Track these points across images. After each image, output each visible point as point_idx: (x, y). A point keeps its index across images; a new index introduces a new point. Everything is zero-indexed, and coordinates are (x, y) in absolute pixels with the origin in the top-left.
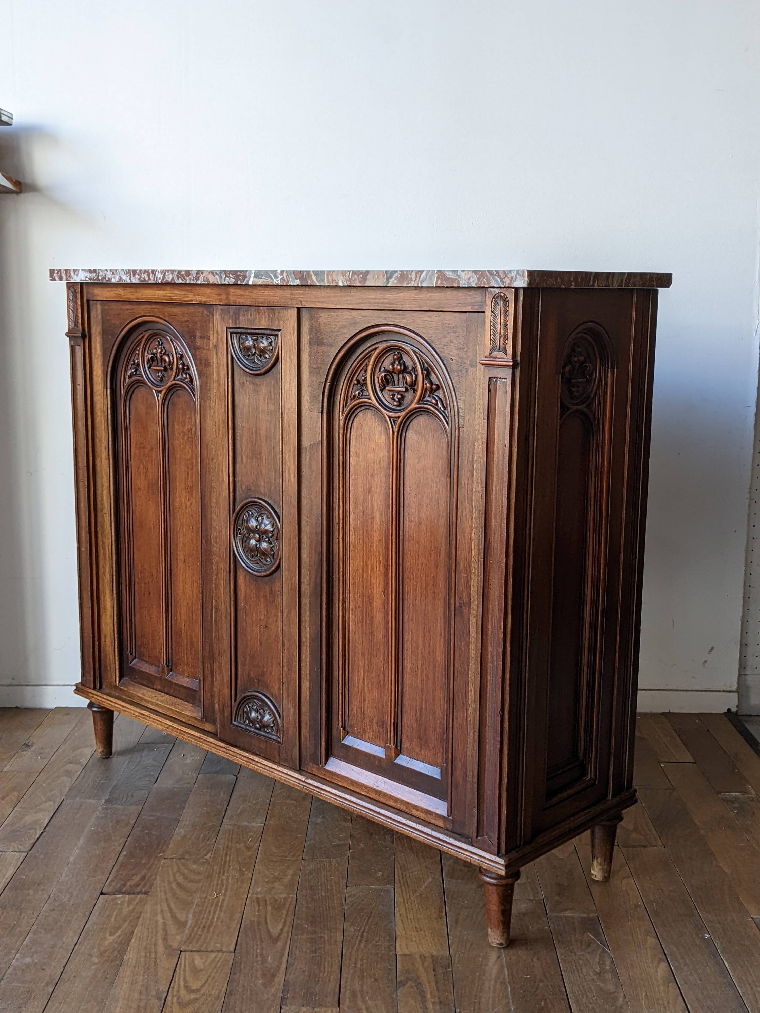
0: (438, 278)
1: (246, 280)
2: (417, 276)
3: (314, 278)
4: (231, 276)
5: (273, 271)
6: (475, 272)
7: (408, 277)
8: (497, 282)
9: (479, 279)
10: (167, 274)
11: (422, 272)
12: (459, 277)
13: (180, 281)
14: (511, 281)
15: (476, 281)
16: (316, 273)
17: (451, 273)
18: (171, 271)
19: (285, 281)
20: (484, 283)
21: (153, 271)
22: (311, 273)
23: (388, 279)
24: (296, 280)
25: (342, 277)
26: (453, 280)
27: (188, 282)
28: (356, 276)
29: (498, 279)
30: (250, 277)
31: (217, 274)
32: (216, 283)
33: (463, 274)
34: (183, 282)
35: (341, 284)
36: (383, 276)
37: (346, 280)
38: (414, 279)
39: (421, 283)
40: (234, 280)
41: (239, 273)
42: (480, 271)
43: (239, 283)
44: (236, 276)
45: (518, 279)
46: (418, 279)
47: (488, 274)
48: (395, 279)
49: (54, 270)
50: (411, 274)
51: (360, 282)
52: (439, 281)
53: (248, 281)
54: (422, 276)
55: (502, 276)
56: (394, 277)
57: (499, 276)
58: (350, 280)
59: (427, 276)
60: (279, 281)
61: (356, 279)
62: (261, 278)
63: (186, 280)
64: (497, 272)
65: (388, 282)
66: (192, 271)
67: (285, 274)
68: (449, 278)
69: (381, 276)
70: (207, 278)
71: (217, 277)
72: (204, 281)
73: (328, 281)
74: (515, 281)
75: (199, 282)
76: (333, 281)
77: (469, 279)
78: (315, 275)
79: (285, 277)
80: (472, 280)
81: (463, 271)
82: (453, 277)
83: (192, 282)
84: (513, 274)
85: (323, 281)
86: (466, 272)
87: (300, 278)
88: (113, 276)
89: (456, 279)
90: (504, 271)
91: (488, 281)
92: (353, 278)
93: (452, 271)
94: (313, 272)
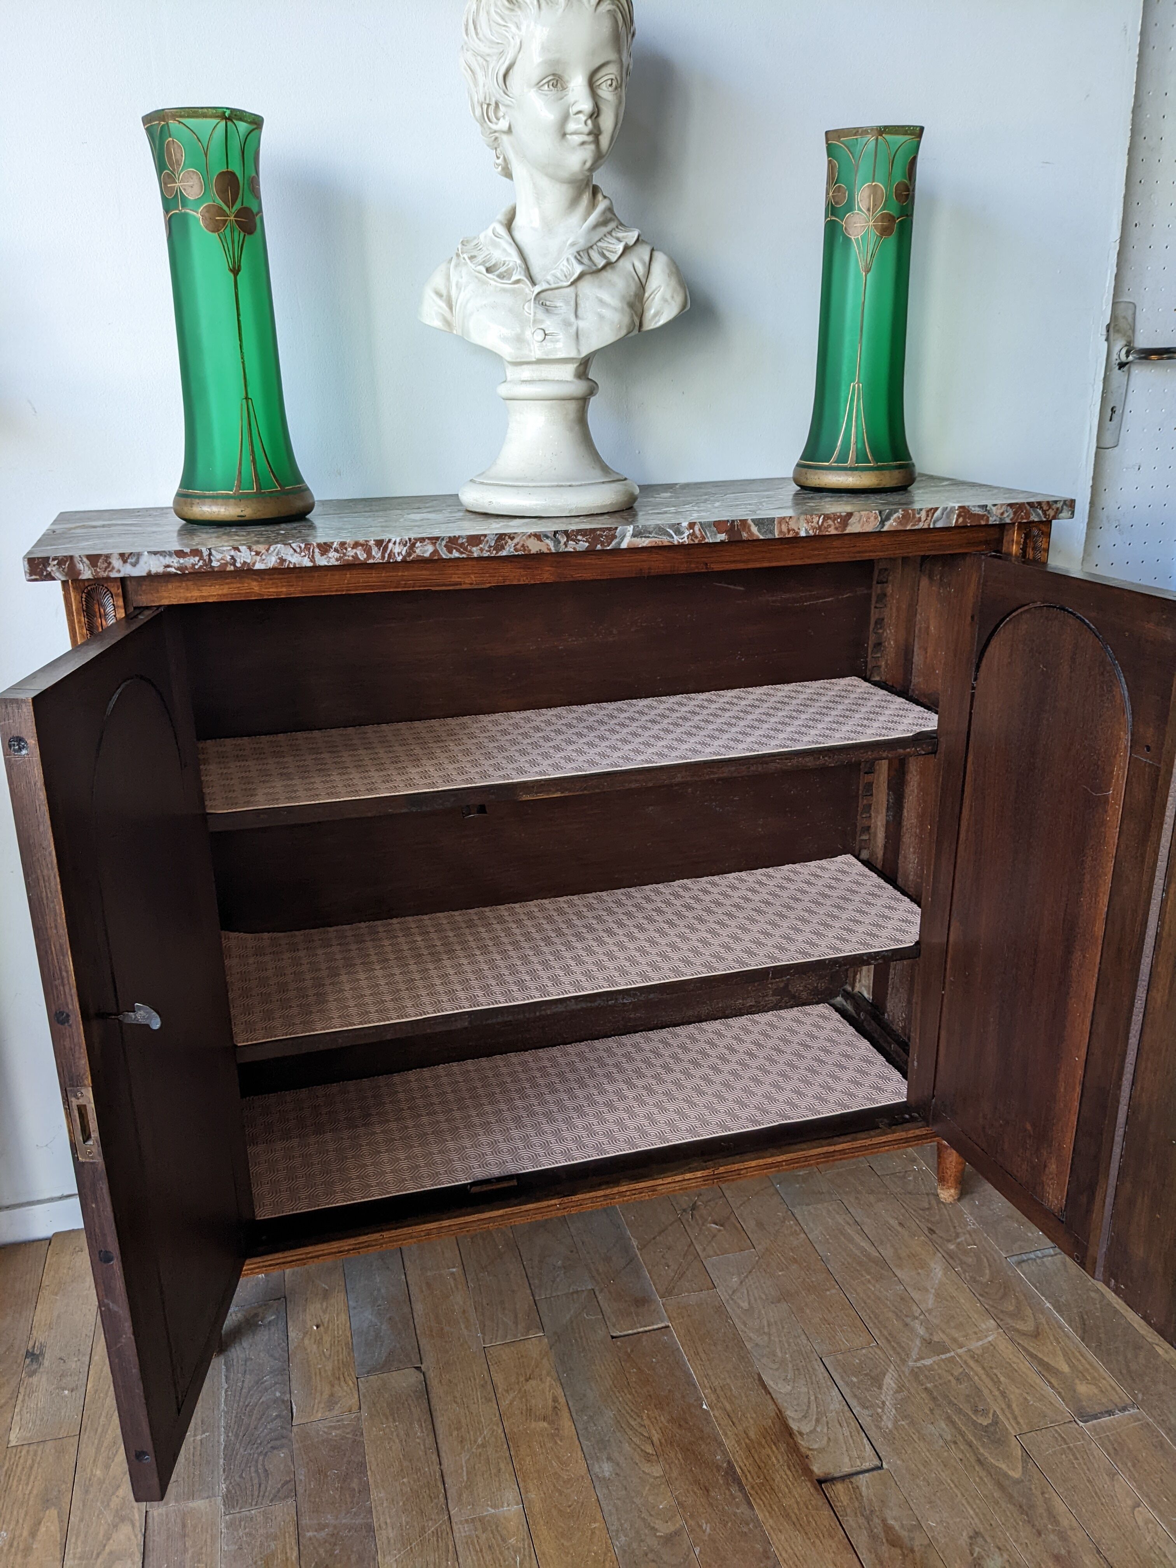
0: (959, 516)
1: (613, 543)
2: (928, 516)
3: (754, 529)
4: (579, 537)
5: (673, 525)
6: (1011, 505)
7: (914, 516)
8: (1038, 515)
9: (1015, 513)
10: (418, 544)
11: (937, 509)
12: (989, 513)
13: (456, 554)
14: (1056, 513)
15: (1012, 516)
16: (759, 522)
17: (977, 509)
18: (429, 538)
19: (696, 537)
20: (1022, 518)
21: (379, 543)
22: (750, 522)
23: (882, 523)
24: (719, 535)
25: (805, 525)
26: (981, 517)
27: (475, 555)
28: (830, 522)
29: (1040, 512)
30: (624, 536)
31: (547, 537)
32: (546, 551)
33: (994, 508)
34: (464, 556)
35: (803, 534)
36: (876, 518)
37: (813, 528)
38: (923, 519)
39: (934, 523)
40: (587, 544)
41: (598, 533)
42: (1017, 504)
43: (599, 547)
44: (592, 539)
45: (1064, 511)
46: (929, 518)
47: (1028, 507)
48: (895, 521)
49: (48, 558)
50: (919, 513)
51: (836, 529)
52: (961, 520)
53: (620, 543)
54: (936, 515)
55: (1045, 508)
56: (892, 518)
57: (1041, 508)
58: (820, 528)
59: (943, 514)
60: (686, 539)
61: (830, 526)
62: (649, 537)
63: (470, 551)
64: (1039, 503)
65: (883, 526)
66: (485, 536)
67: (697, 528)
68: (975, 514)
69: (872, 518)
70: (523, 546)
71: (548, 541)
72: (516, 550)
73: (781, 532)
74: (1061, 512)
75: (504, 553)
76: (789, 531)
77: (1002, 514)
78: (756, 525)
79: (697, 532)
80: (1006, 515)
81: (995, 505)
82: (980, 513)
83: (486, 554)
84: (1059, 505)
85: (772, 532)
86: (999, 506)
87: (726, 532)
88: (258, 558)
89: (984, 515)
90: (1048, 502)
91: (1028, 515)
92: (825, 525)
93: (979, 506)
94: (753, 520)
